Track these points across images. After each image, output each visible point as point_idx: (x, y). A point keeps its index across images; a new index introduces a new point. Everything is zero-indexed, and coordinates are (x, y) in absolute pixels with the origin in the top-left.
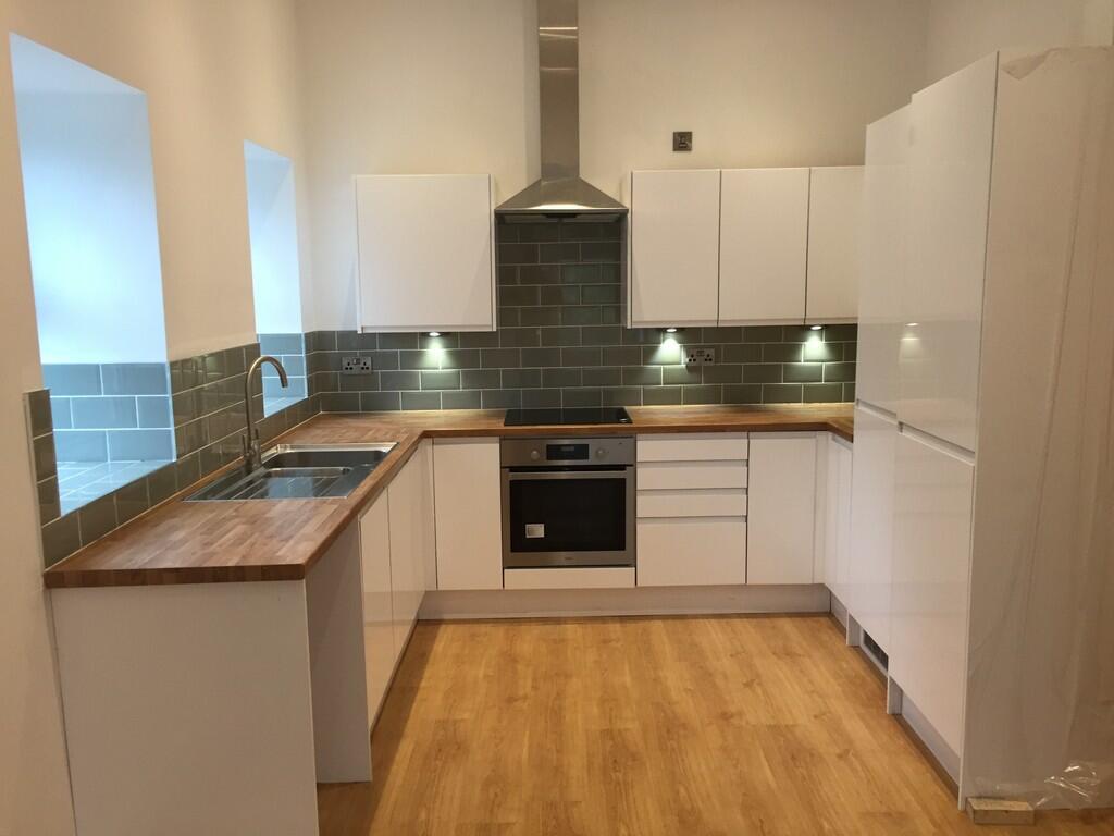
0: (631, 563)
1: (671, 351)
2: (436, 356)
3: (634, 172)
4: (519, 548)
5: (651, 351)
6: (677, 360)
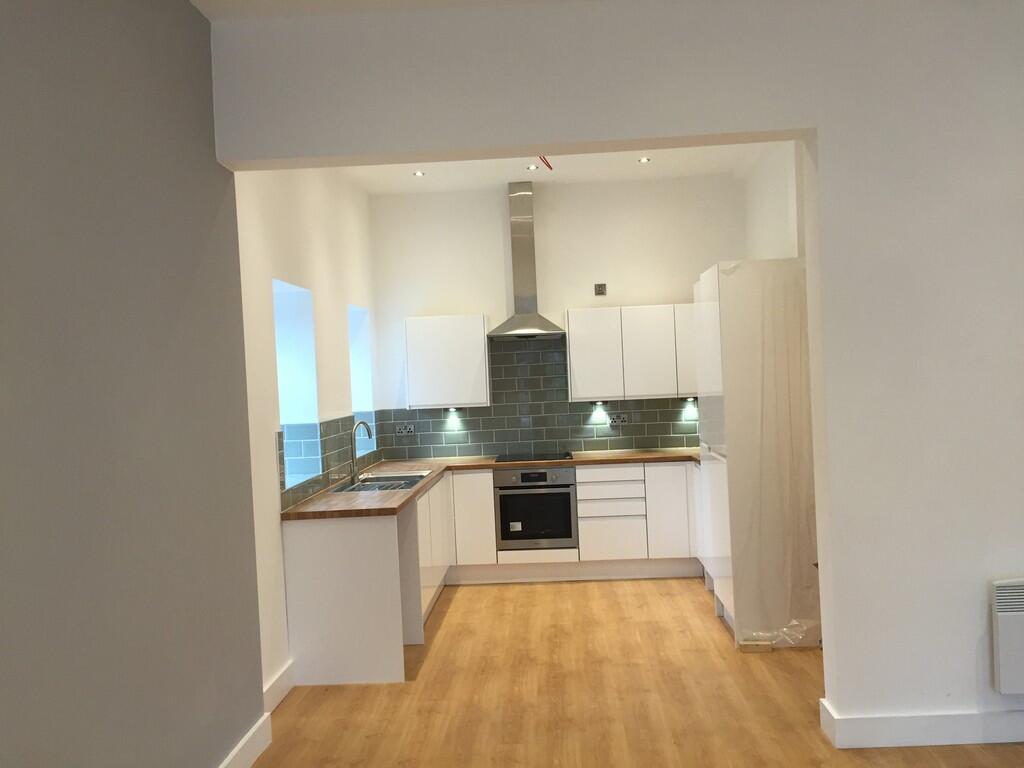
0: (576, 546)
1: (600, 418)
2: (454, 424)
3: (570, 311)
4: (505, 536)
5: (587, 417)
6: (603, 422)
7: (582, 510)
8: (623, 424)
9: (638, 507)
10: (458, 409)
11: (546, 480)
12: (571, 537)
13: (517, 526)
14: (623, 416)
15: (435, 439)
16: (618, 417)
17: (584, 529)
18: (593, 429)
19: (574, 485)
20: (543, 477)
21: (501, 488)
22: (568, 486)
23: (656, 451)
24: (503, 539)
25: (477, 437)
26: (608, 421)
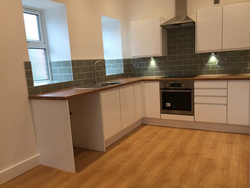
0: (193, 114)
1: (213, 59)
2: (153, 63)
3: (197, 11)
4: (164, 109)
5: (208, 60)
6: (215, 62)
7: (196, 100)
8: (224, 63)
9: (224, 101)
10: (155, 58)
11: (181, 87)
12: (191, 111)
13: (169, 105)
14: (224, 59)
15: (146, 69)
16: (222, 60)
17: (197, 108)
18: (209, 65)
19: (193, 89)
20: (179, 85)
21: (162, 89)
22: (190, 89)
23: (241, 75)
24: (163, 109)
25: (161, 69)
26: (217, 61)
